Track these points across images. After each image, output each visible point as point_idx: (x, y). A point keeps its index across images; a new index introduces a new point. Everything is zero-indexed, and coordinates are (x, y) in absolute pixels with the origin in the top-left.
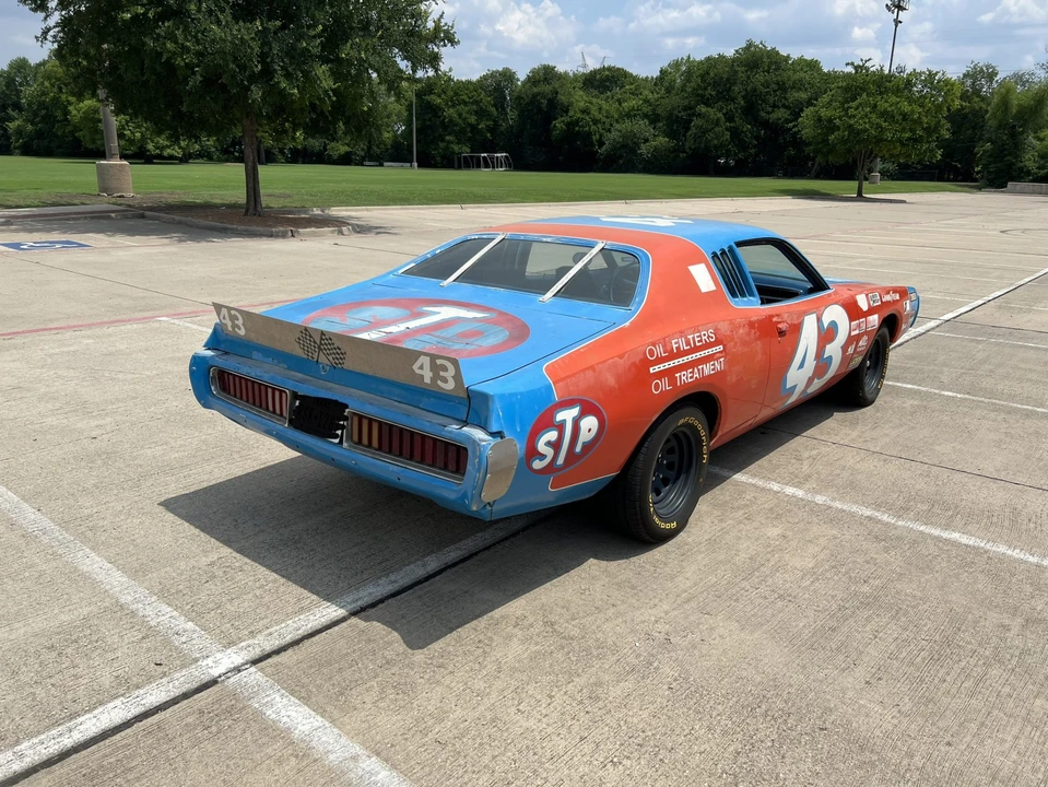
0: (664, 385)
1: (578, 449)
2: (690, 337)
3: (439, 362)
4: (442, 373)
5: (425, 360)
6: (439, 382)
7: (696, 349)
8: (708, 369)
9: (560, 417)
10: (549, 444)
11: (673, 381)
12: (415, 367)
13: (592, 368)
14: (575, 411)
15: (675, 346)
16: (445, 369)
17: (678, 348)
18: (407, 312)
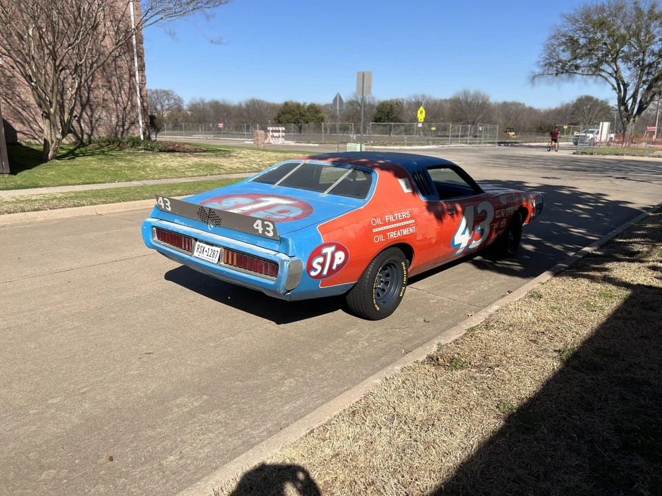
0: (381, 238)
1: (334, 267)
2: (396, 215)
3: (266, 223)
4: (267, 228)
5: (259, 222)
6: (266, 233)
7: (399, 221)
8: (405, 232)
9: (325, 251)
10: (319, 263)
11: (385, 236)
12: (255, 225)
13: (341, 228)
14: (333, 249)
15: (387, 219)
16: (268, 226)
17: (389, 220)
18: (253, 201)
